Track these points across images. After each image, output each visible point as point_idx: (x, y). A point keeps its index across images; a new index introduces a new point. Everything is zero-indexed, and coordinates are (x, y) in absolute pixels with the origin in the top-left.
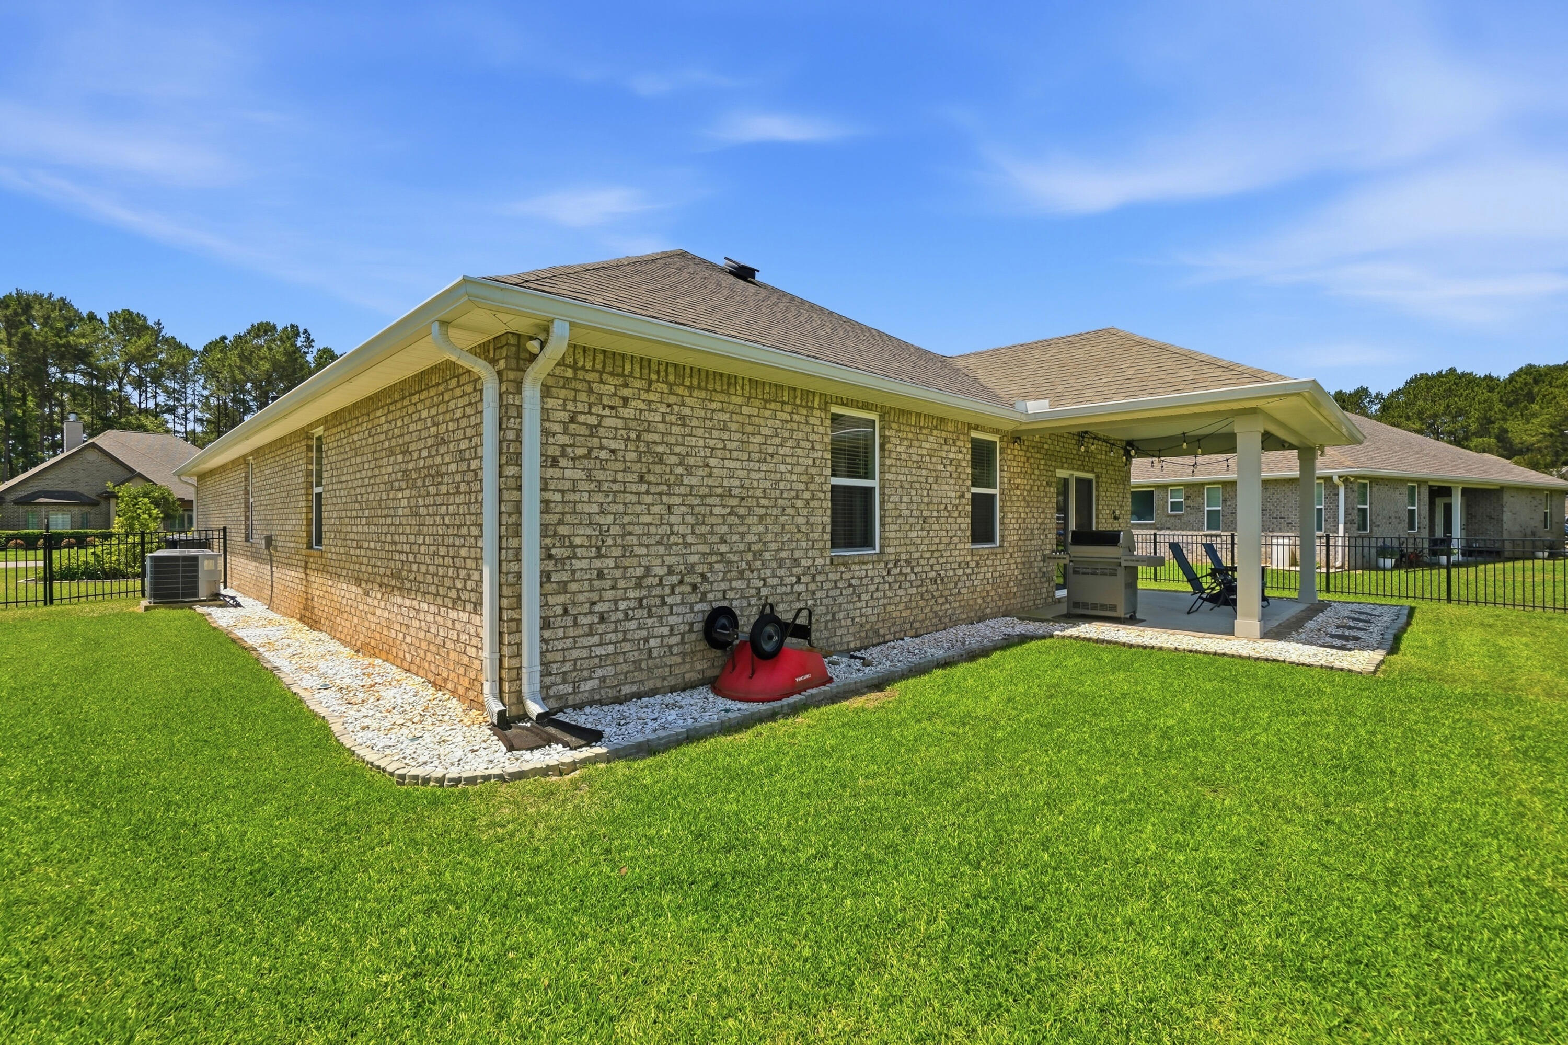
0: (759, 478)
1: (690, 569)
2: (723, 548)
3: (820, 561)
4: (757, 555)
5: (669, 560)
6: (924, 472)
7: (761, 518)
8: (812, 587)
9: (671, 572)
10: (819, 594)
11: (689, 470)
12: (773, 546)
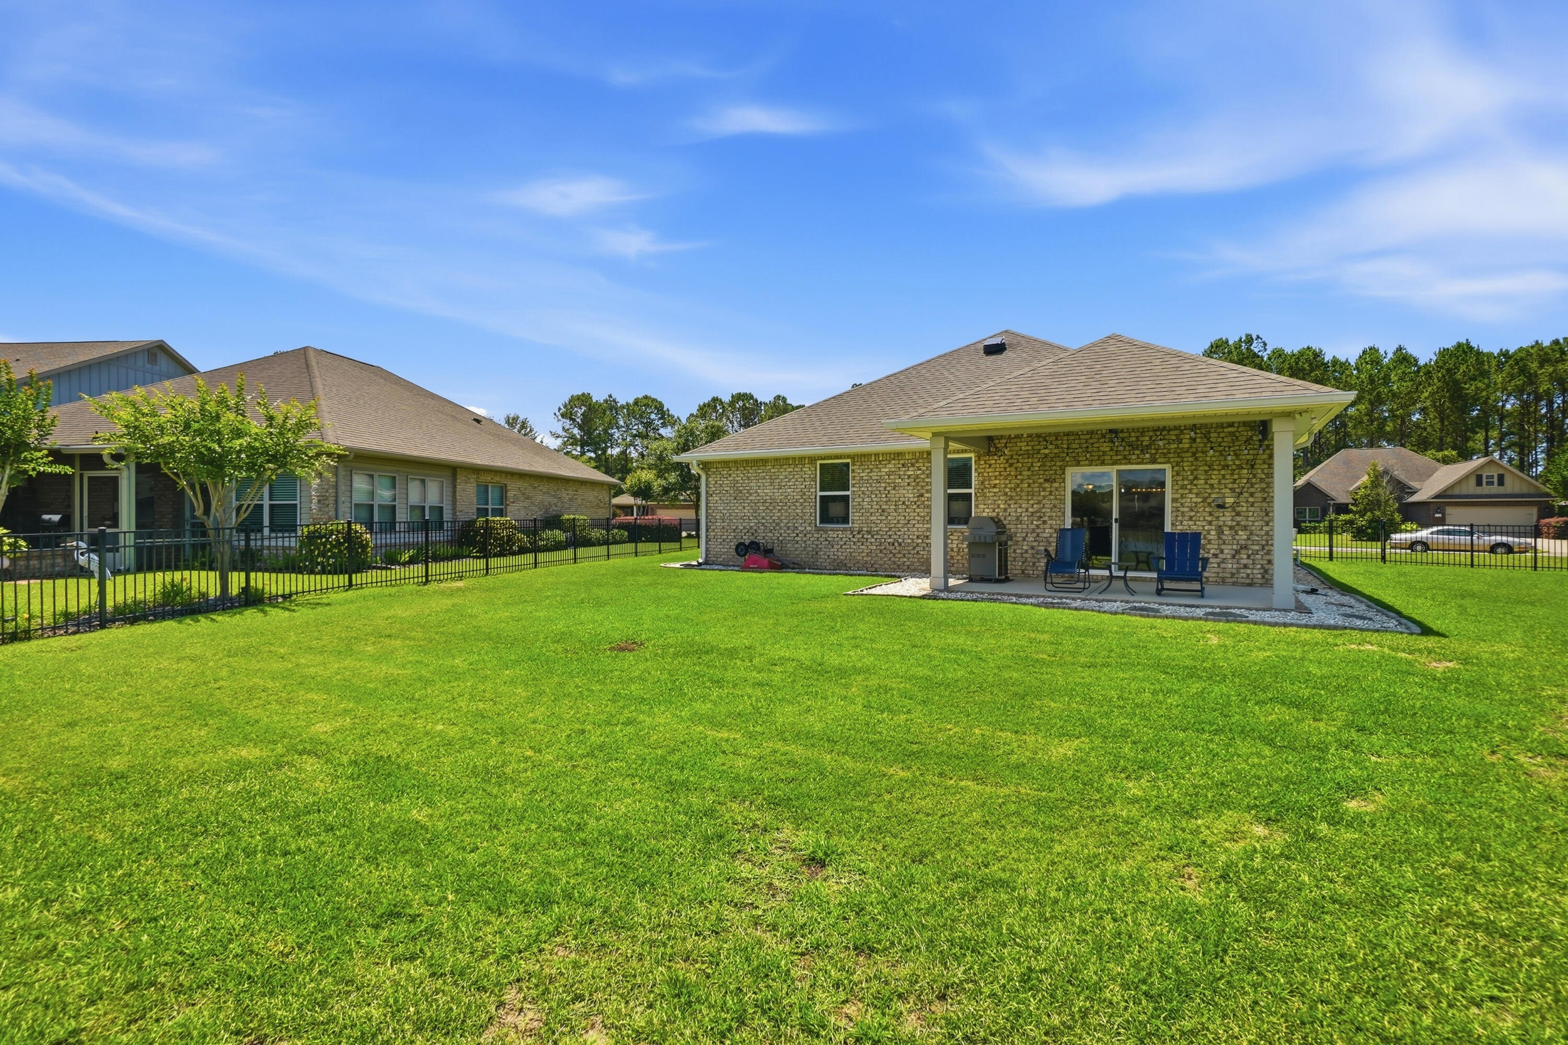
0: (778, 495)
1: (751, 528)
2: (764, 521)
3: (809, 528)
4: (778, 524)
5: (744, 524)
6: (883, 485)
7: (779, 511)
8: (804, 539)
9: (744, 528)
10: (808, 542)
11: (751, 494)
12: (785, 521)
